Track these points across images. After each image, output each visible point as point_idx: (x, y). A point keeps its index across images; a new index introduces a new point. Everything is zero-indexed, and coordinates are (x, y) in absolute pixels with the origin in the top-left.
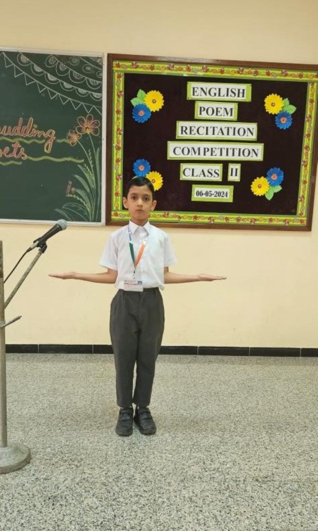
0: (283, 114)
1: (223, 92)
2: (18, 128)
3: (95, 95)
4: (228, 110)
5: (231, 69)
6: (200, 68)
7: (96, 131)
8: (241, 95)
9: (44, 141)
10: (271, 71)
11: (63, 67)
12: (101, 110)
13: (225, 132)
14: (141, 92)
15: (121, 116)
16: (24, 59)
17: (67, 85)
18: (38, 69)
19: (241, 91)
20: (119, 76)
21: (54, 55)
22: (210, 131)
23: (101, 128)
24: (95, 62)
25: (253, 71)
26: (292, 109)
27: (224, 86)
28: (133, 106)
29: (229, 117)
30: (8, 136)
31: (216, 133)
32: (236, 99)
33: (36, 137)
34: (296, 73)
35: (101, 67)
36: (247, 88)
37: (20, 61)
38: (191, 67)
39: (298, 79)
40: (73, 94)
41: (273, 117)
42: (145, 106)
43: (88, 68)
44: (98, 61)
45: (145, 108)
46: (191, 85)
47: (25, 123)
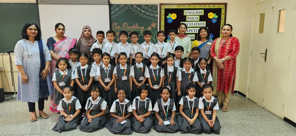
0: (214, 18)
1: (195, 13)
2: (133, 26)
3: (156, 15)
4: (197, 18)
5: (197, 6)
6: (188, 6)
7: (156, 26)
8: (200, 13)
9: (140, 30)
10: (210, 6)
11: (146, 8)
12: (158, 20)
13: (196, 24)
14: (170, 14)
15: (164, 21)
16: (135, 6)
17: (147, 13)
18: (139, 9)
19: (201, 12)
20: (163, 10)
21: (144, 5)
22: (191, 24)
23: (157, 25)
24: (156, 6)
25: (204, 6)
26: (217, 17)
27: (195, 11)
28: (167, 18)
29: (197, 20)
30: (130, 29)
31: (193, 25)
32: (199, 14)
33: (138, 29)
34: (218, 6)
35: (158, 7)
36: (203, 11)
37: (134, 7)
38: (185, 6)
39: (218, 7)
40: (149, 16)
41: (211, 19)
42: (171, 18)
43: (154, 8)
44: (157, 5)
45: (171, 19)
46: (185, 11)
47: (135, 25)
